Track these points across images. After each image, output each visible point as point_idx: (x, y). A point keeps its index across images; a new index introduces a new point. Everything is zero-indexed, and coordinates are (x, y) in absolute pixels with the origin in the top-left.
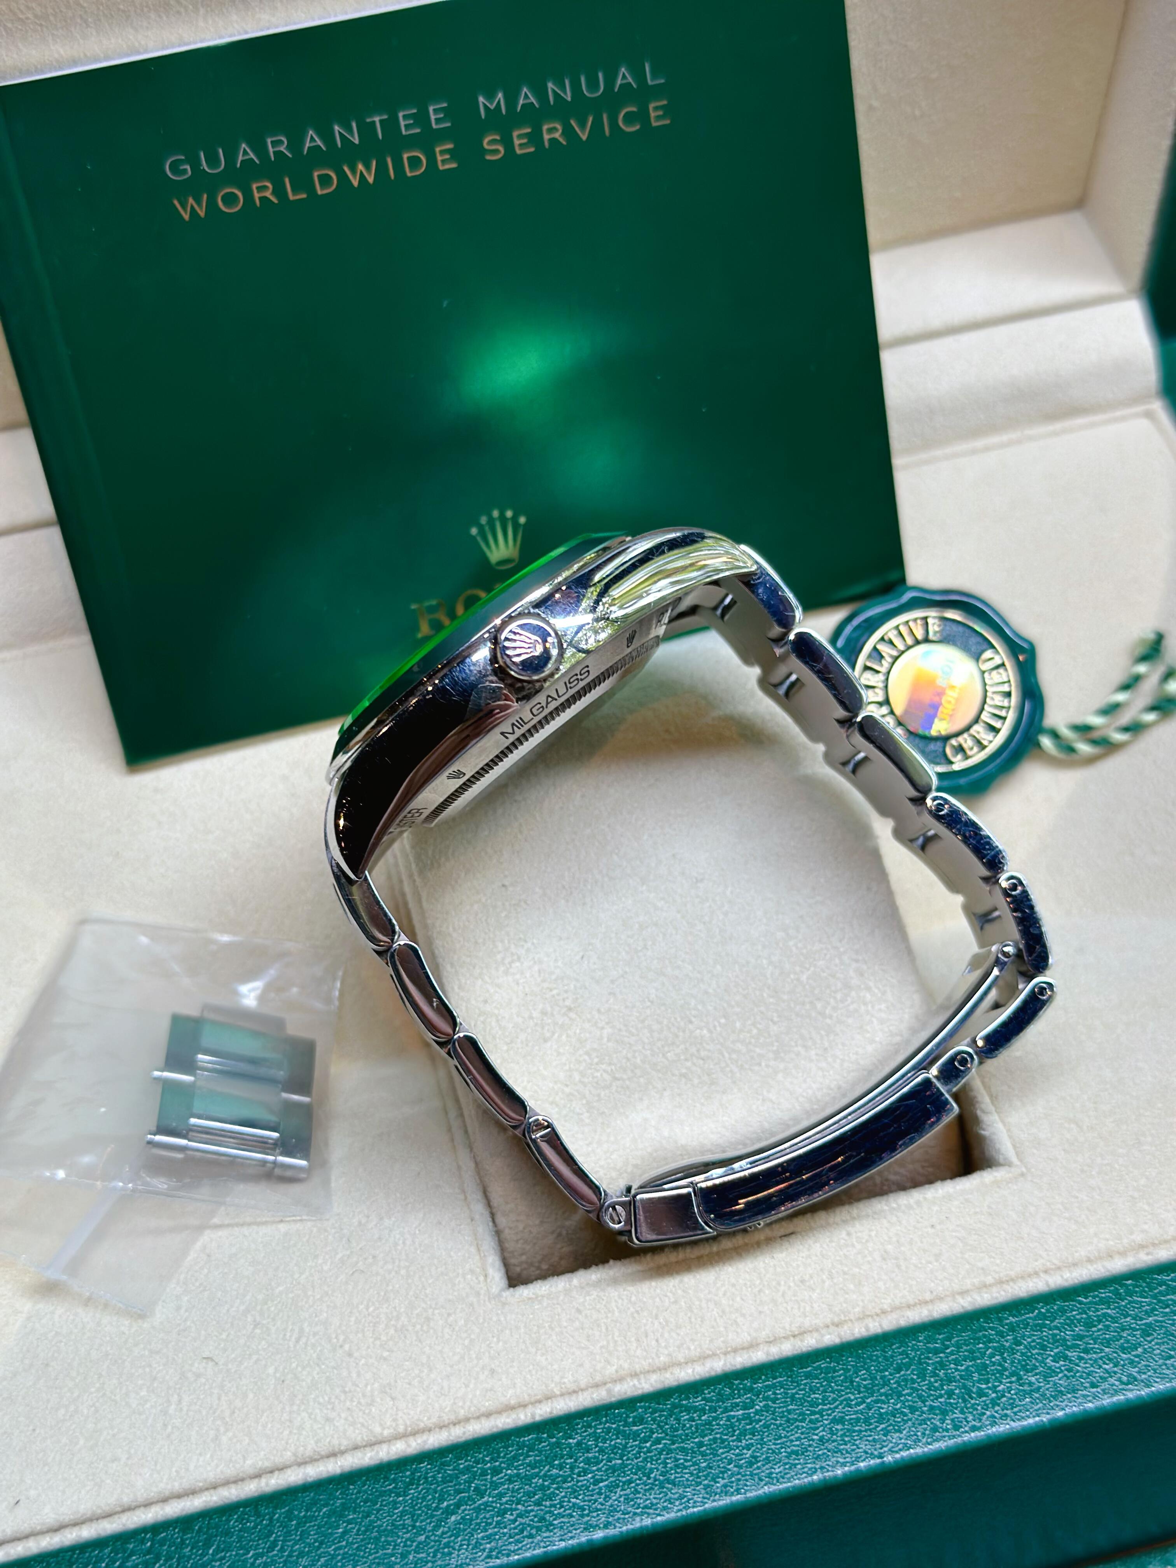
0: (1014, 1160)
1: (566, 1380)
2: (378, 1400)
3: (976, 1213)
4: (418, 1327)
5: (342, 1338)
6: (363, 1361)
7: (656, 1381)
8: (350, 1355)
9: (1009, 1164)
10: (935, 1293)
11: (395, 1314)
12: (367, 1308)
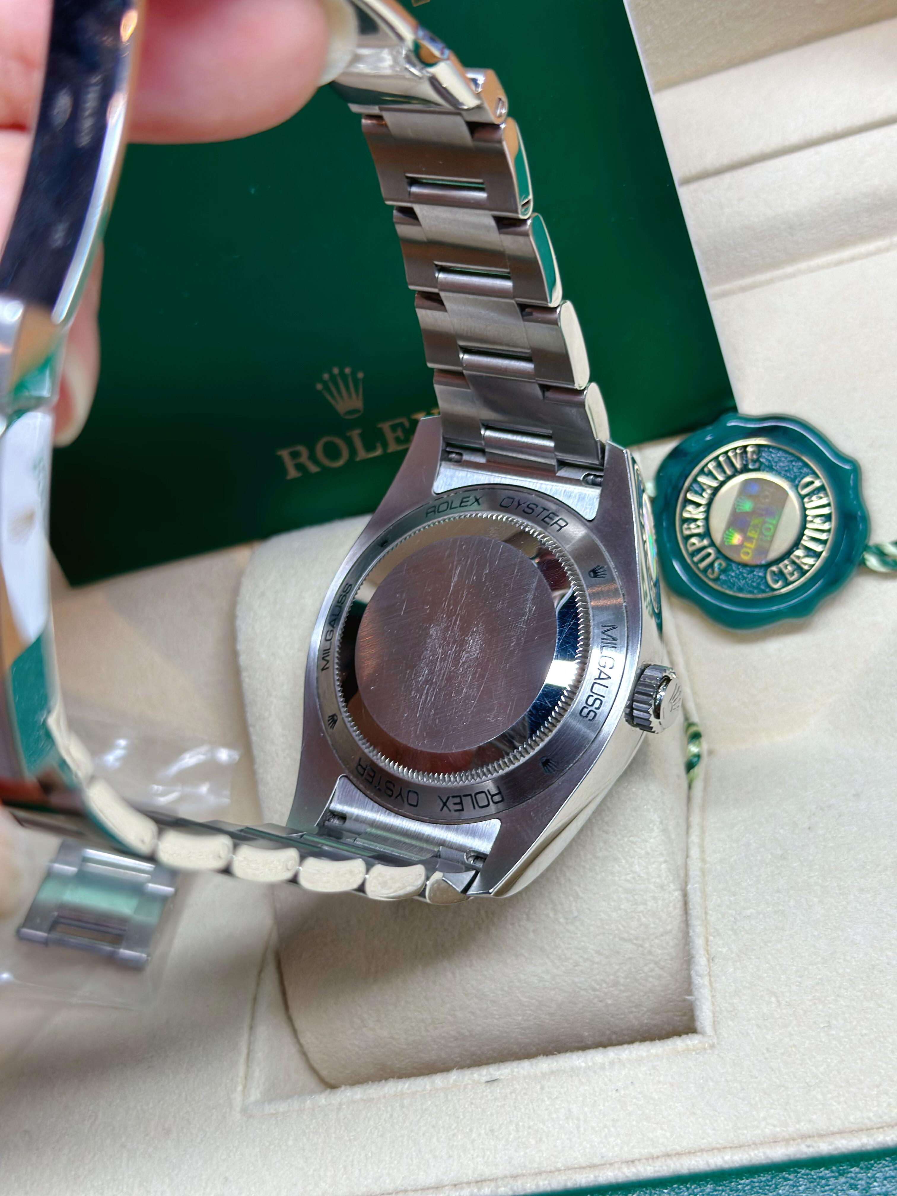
0: (709, 1030)
9: (703, 1034)
10: (605, 1159)
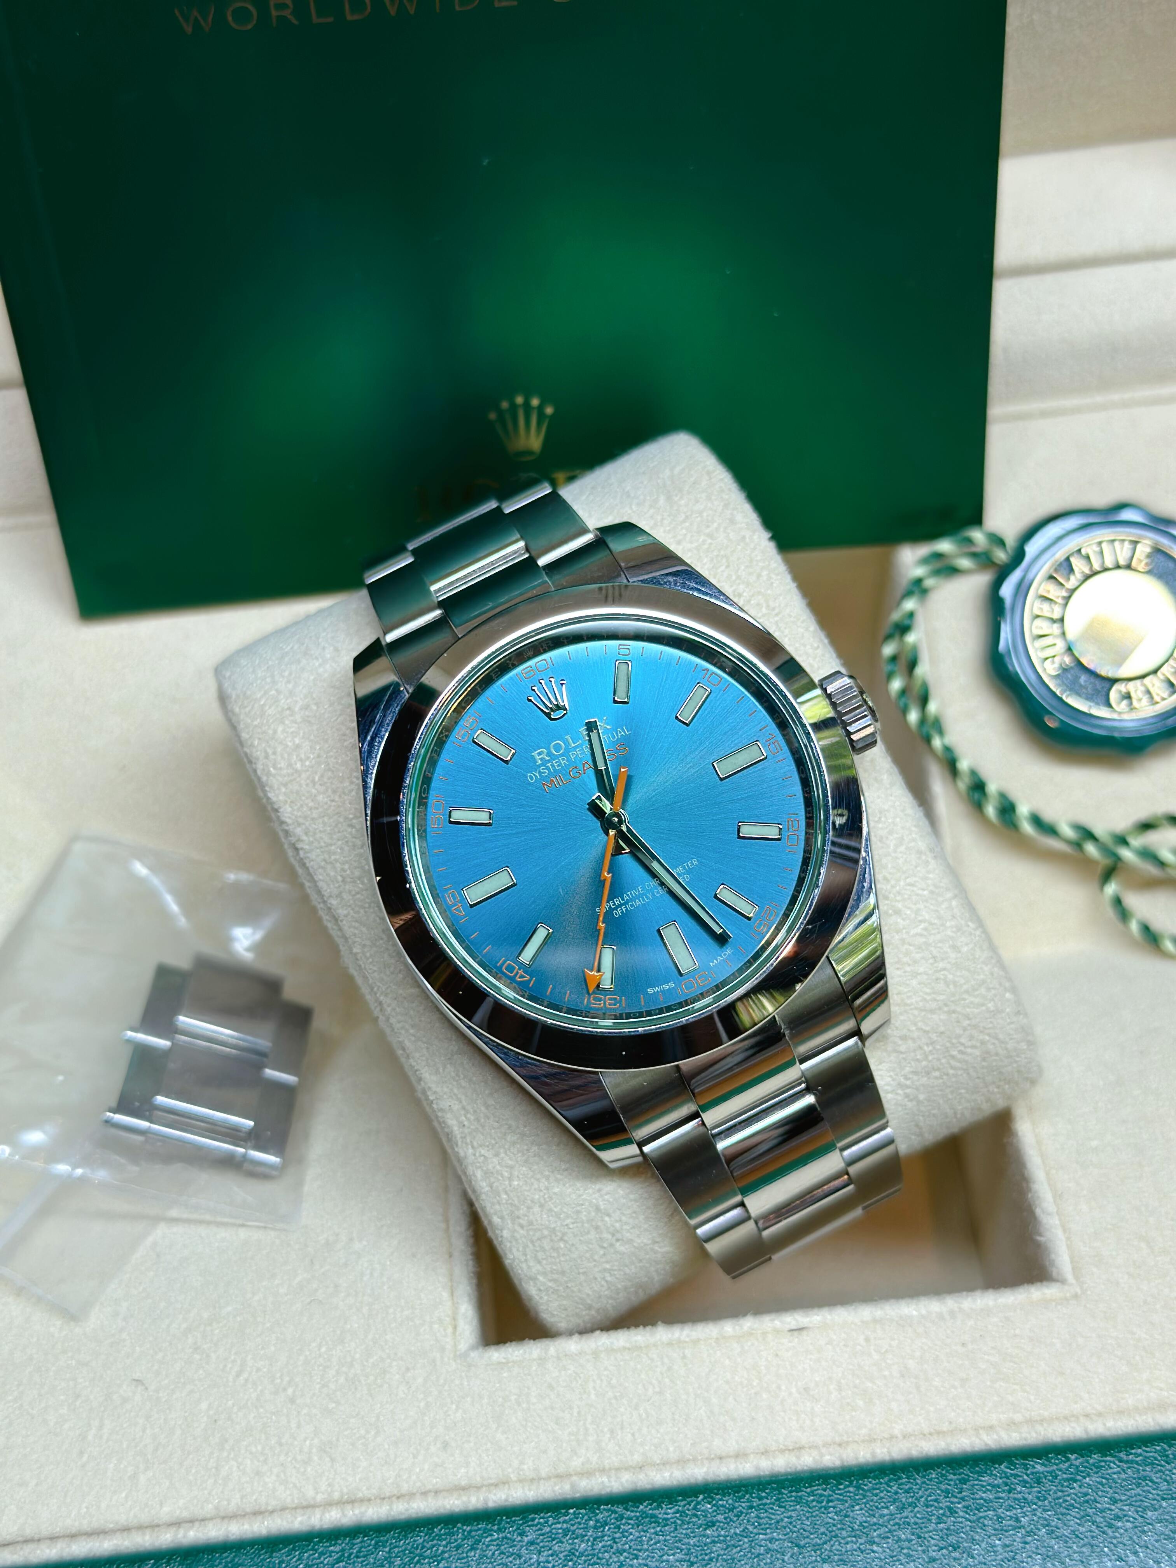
0: (1070, 1277)
1: (525, 1467)
2: (316, 1458)
3: (1015, 1335)
4: (372, 1378)
5: (287, 1379)
6: (305, 1411)
7: (627, 1481)
8: (292, 1401)
9: (1063, 1281)
10: (955, 1424)
11: (349, 1359)
12: (320, 1347)
